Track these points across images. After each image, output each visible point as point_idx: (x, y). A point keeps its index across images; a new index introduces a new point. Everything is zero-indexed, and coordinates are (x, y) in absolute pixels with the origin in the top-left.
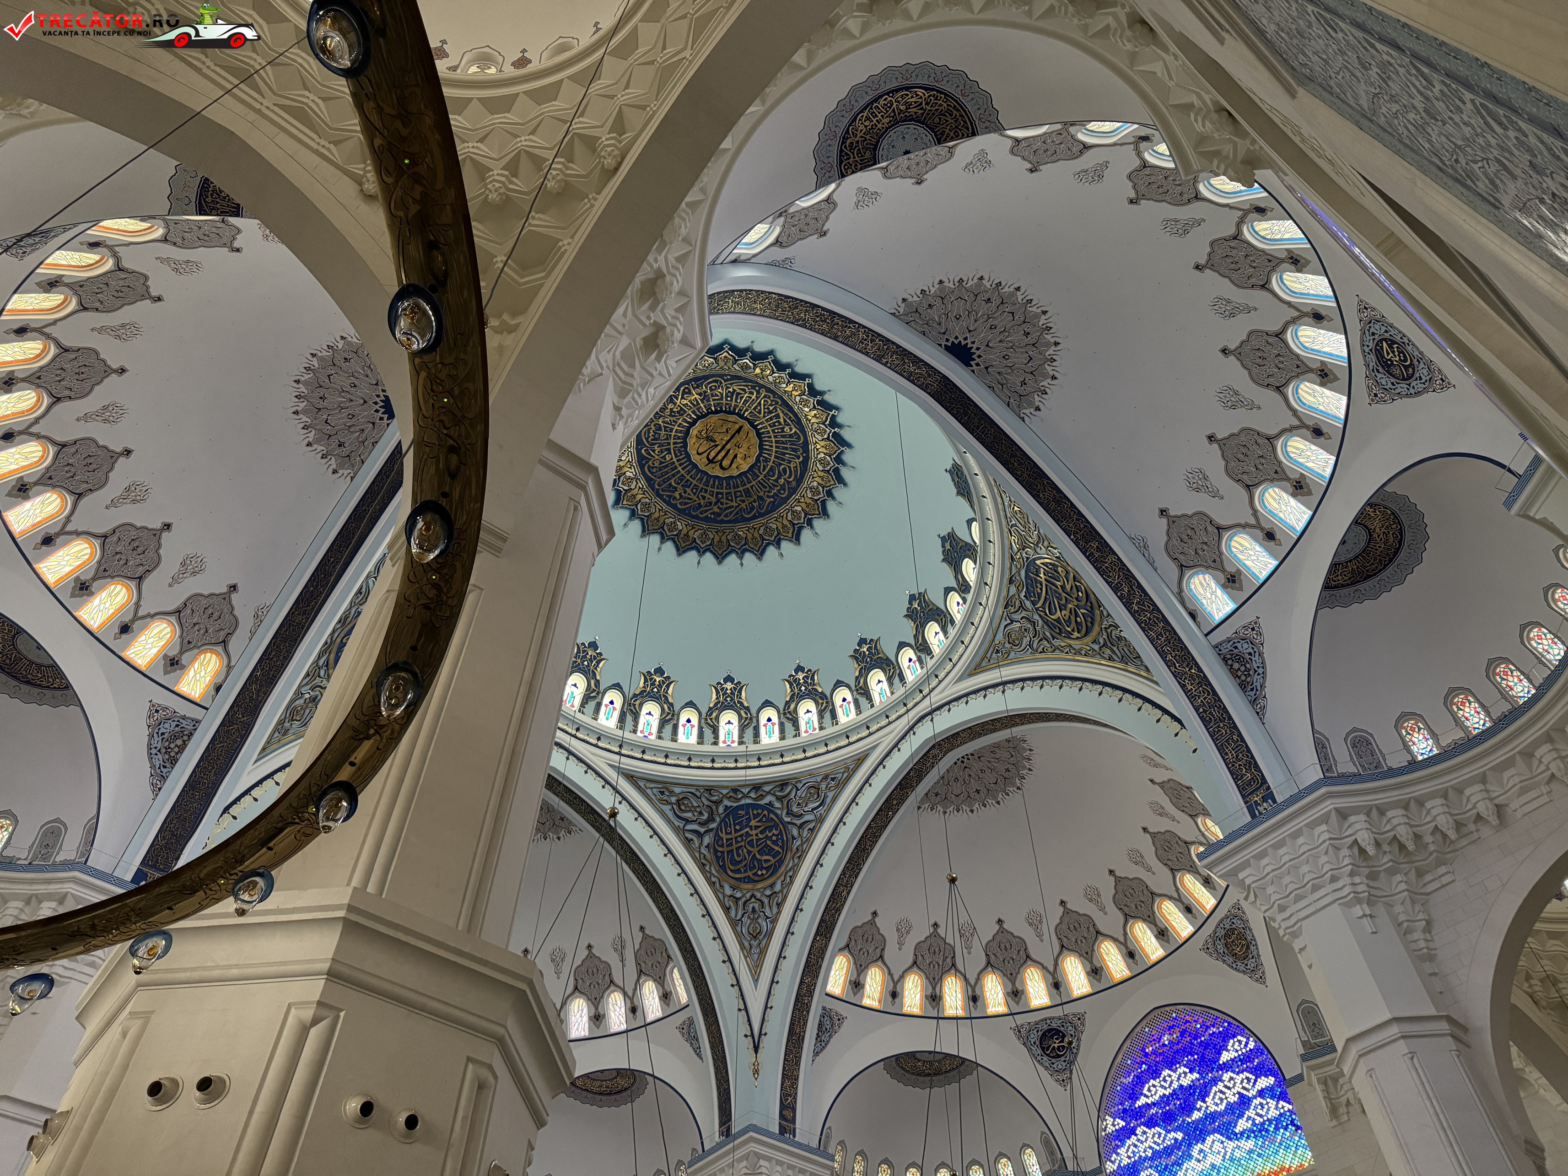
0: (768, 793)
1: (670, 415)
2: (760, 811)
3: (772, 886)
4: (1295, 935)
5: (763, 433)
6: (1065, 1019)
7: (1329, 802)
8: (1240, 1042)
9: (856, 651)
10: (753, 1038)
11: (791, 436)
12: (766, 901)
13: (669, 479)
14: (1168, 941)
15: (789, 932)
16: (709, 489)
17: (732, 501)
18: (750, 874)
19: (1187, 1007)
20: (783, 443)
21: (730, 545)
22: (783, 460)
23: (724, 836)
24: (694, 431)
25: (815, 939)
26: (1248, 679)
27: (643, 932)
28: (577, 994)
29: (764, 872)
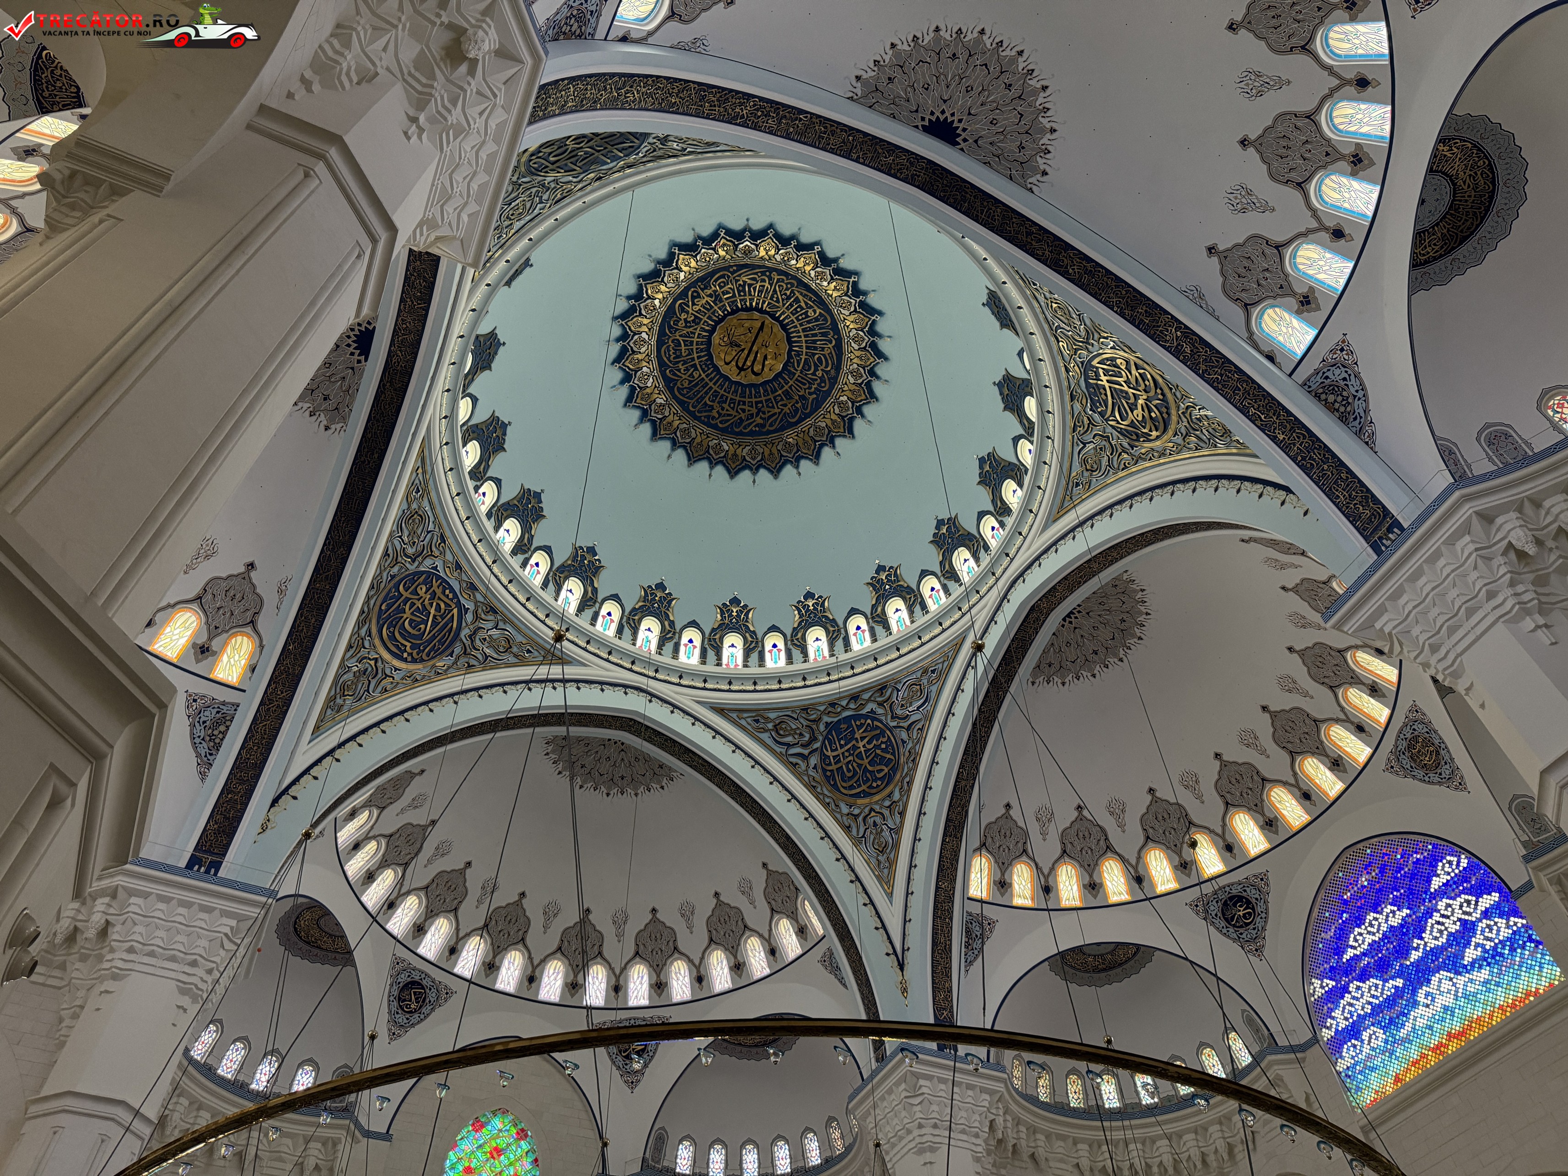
0: (869, 700)
1: (686, 327)
2: (863, 721)
3: (890, 795)
4: (1456, 675)
5: (788, 324)
6: (1246, 884)
7: (1467, 506)
8: (1450, 863)
9: (935, 535)
10: (896, 955)
11: (817, 320)
12: (886, 812)
13: (702, 398)
14: (1345, 771)
15: (916, 839)
16: (747, 400)
17: (773, 407)
18: (864, 787)
19: (1382, 839)
20: (811, 329)
21: (782, 456)
22: (815, 348)
23: (829, 753)
24: (716, 338)
25: (943, 841)
26: (1349, 409)
27: (767, 869)
28: (713, 946)
29: (879, 783)
